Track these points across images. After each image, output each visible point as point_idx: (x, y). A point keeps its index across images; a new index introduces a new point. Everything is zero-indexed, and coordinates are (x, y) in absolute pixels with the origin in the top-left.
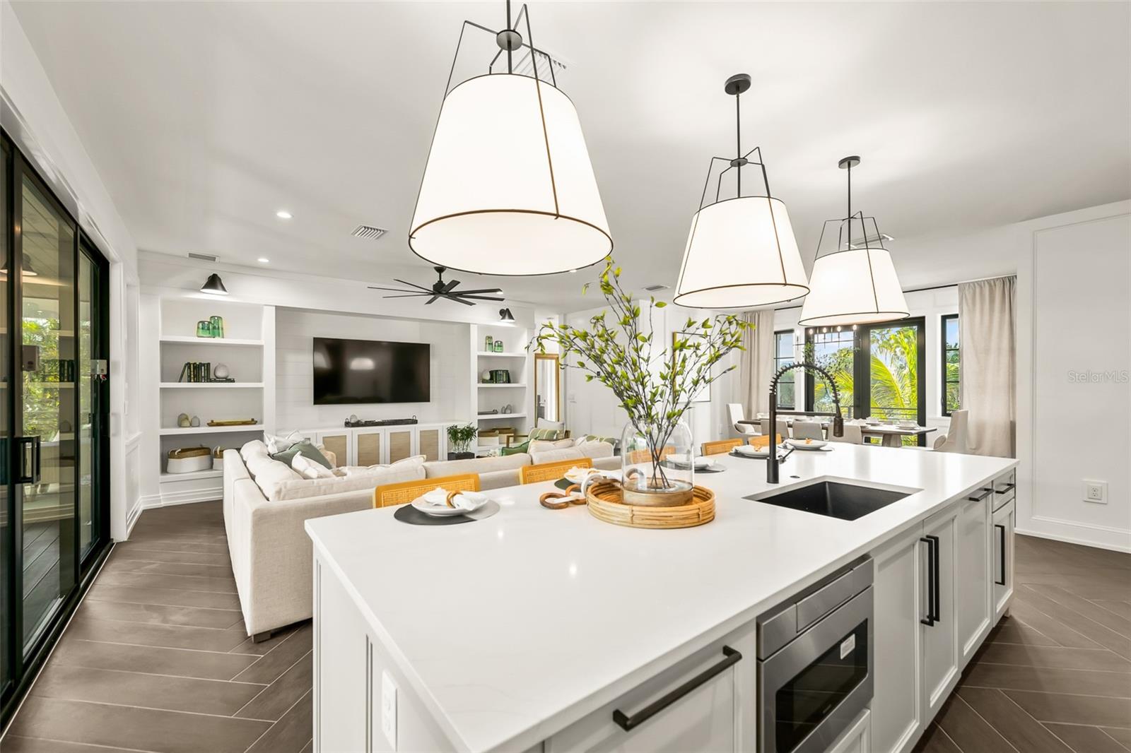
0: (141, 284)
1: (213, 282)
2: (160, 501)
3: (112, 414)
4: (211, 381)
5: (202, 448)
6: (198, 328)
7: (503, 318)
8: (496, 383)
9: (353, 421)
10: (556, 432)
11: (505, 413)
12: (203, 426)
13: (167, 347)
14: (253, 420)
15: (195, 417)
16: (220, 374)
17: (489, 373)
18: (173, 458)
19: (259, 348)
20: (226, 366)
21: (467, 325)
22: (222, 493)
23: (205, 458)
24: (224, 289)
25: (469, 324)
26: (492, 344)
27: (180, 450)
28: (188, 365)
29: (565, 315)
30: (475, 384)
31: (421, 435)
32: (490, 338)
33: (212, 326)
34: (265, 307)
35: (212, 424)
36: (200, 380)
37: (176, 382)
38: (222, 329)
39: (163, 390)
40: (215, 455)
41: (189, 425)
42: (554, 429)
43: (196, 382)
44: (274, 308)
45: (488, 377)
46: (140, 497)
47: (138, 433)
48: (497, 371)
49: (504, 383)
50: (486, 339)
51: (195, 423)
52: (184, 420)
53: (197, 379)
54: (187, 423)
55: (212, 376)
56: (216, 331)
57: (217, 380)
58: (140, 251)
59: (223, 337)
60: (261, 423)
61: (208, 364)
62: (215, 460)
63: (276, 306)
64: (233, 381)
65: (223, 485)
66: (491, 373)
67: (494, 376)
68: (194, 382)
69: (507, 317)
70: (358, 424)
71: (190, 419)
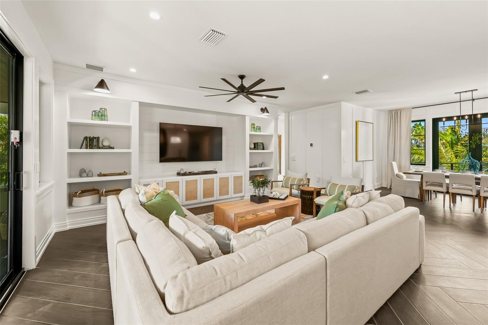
0: (55, 84)
1: (102, 84)
2: (66, 226)
3: (25, 172)
4: (100, 148)
5: (94, 190)
6: (92, 115)
7: (264, 112)
8: (257, 150)
9: (182, 172)
10: (303, 179)
11: (261, 167)
12: (95, 176)
13: (72, 126)
14: (125, 172)
15: (90, 171)
16: (106, 143)
17: (253, 144)
18: (76, 197)
19: (129, 128)
20: (109, 139)
21: (244, 117)
22: (106, 219)
23: (96, 197)
24: (108, 89)
25: (245, 116)
26: (255, 128)
27: (80, 192)
28: (86, 138)
29: (289, 113)
30: (248, 151)
31: (220, 180)
32: (253, 124)
33: (100, 114)
34: (133, 102)
35: (100, 175)
36: (93, 148)
37: (78, 148)
38: (107, 116)
39: (70, 154)
40: (102, 195)
41: (86, 175)
42: (302, 178)
43: (91, 149)
44: (138, 103)
45: (253, 146)
46: (54, 224)
47: (52, 183)
48: (258, 143)
49: (261, 150)
50: (251, 125)
51: (90, 174)
52: (83, 173)
53: (91, 148)
54: (85, 175)
55: (101, 145)
56: (103, 117)
57: (104, 147)
58: (55, 62)
59: (107, 121)
60: (130, 174)
61: (98, 138)
62: (102, 197)
63: (139, 102)
64: (113, 148)
65: (106, 214)
66: (254, 144)
67: (256, 146)
68: (90, 148)
69: (266, 112)
70: (185, 174)
71: (87, 172)
